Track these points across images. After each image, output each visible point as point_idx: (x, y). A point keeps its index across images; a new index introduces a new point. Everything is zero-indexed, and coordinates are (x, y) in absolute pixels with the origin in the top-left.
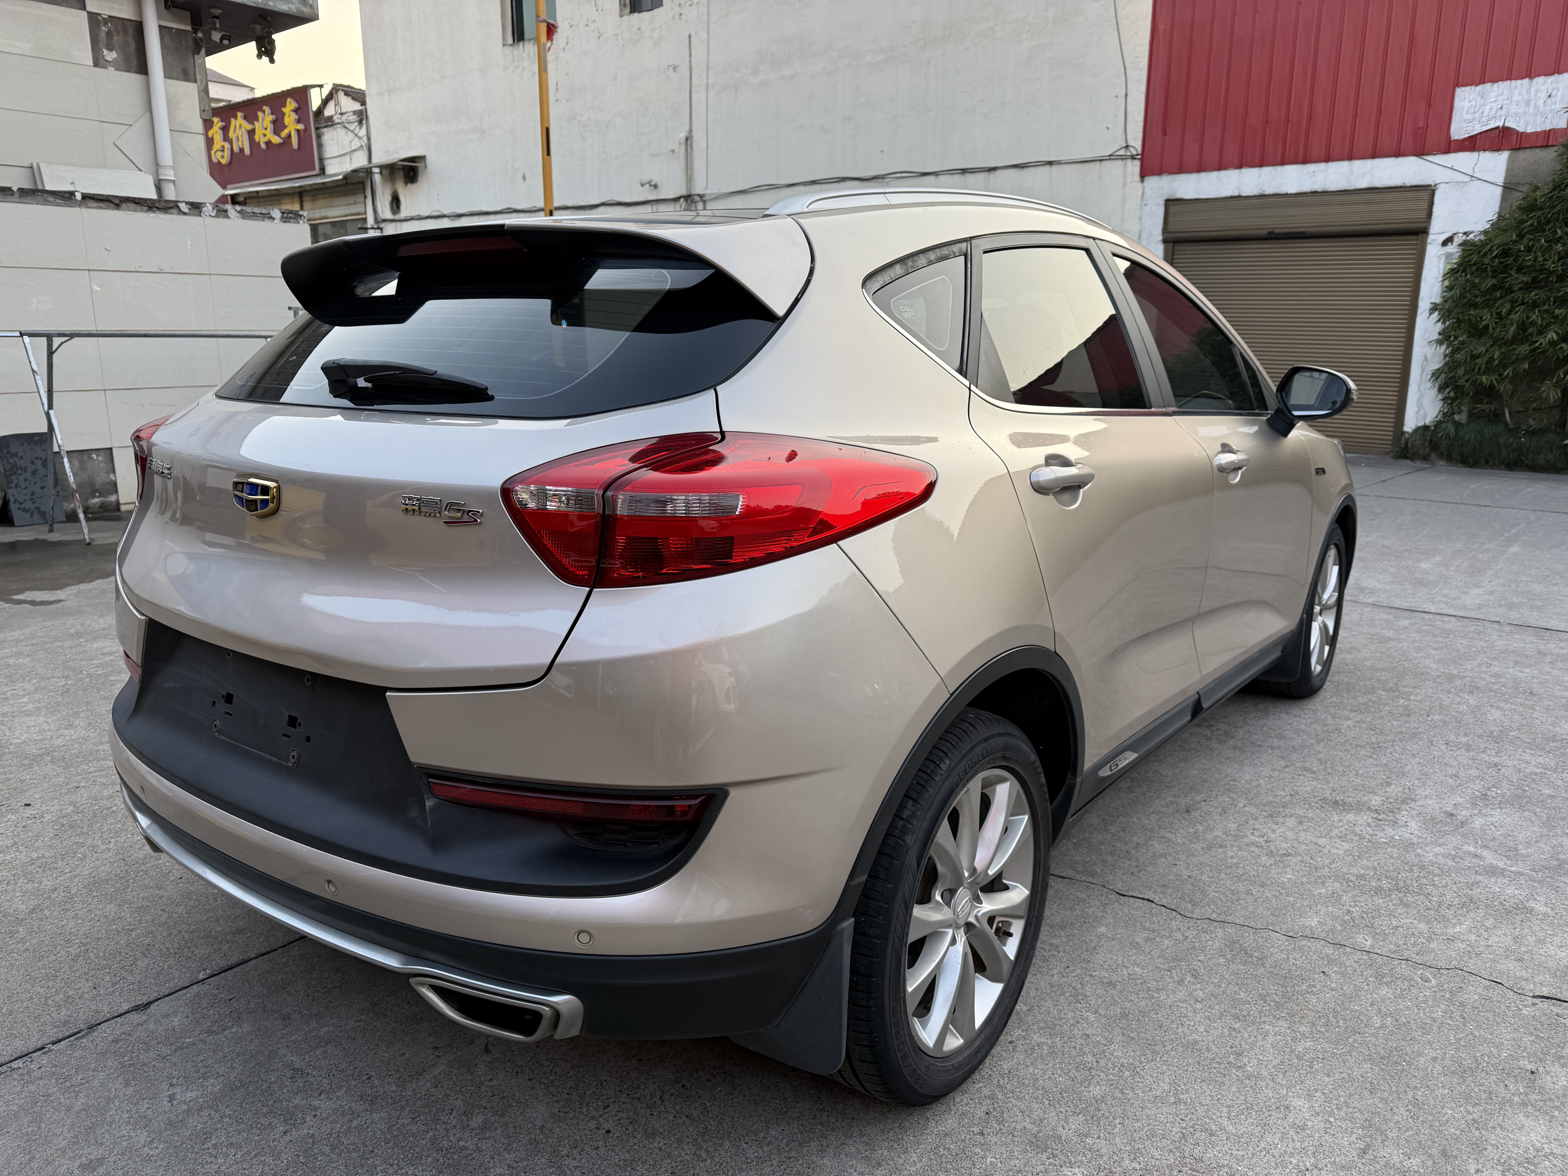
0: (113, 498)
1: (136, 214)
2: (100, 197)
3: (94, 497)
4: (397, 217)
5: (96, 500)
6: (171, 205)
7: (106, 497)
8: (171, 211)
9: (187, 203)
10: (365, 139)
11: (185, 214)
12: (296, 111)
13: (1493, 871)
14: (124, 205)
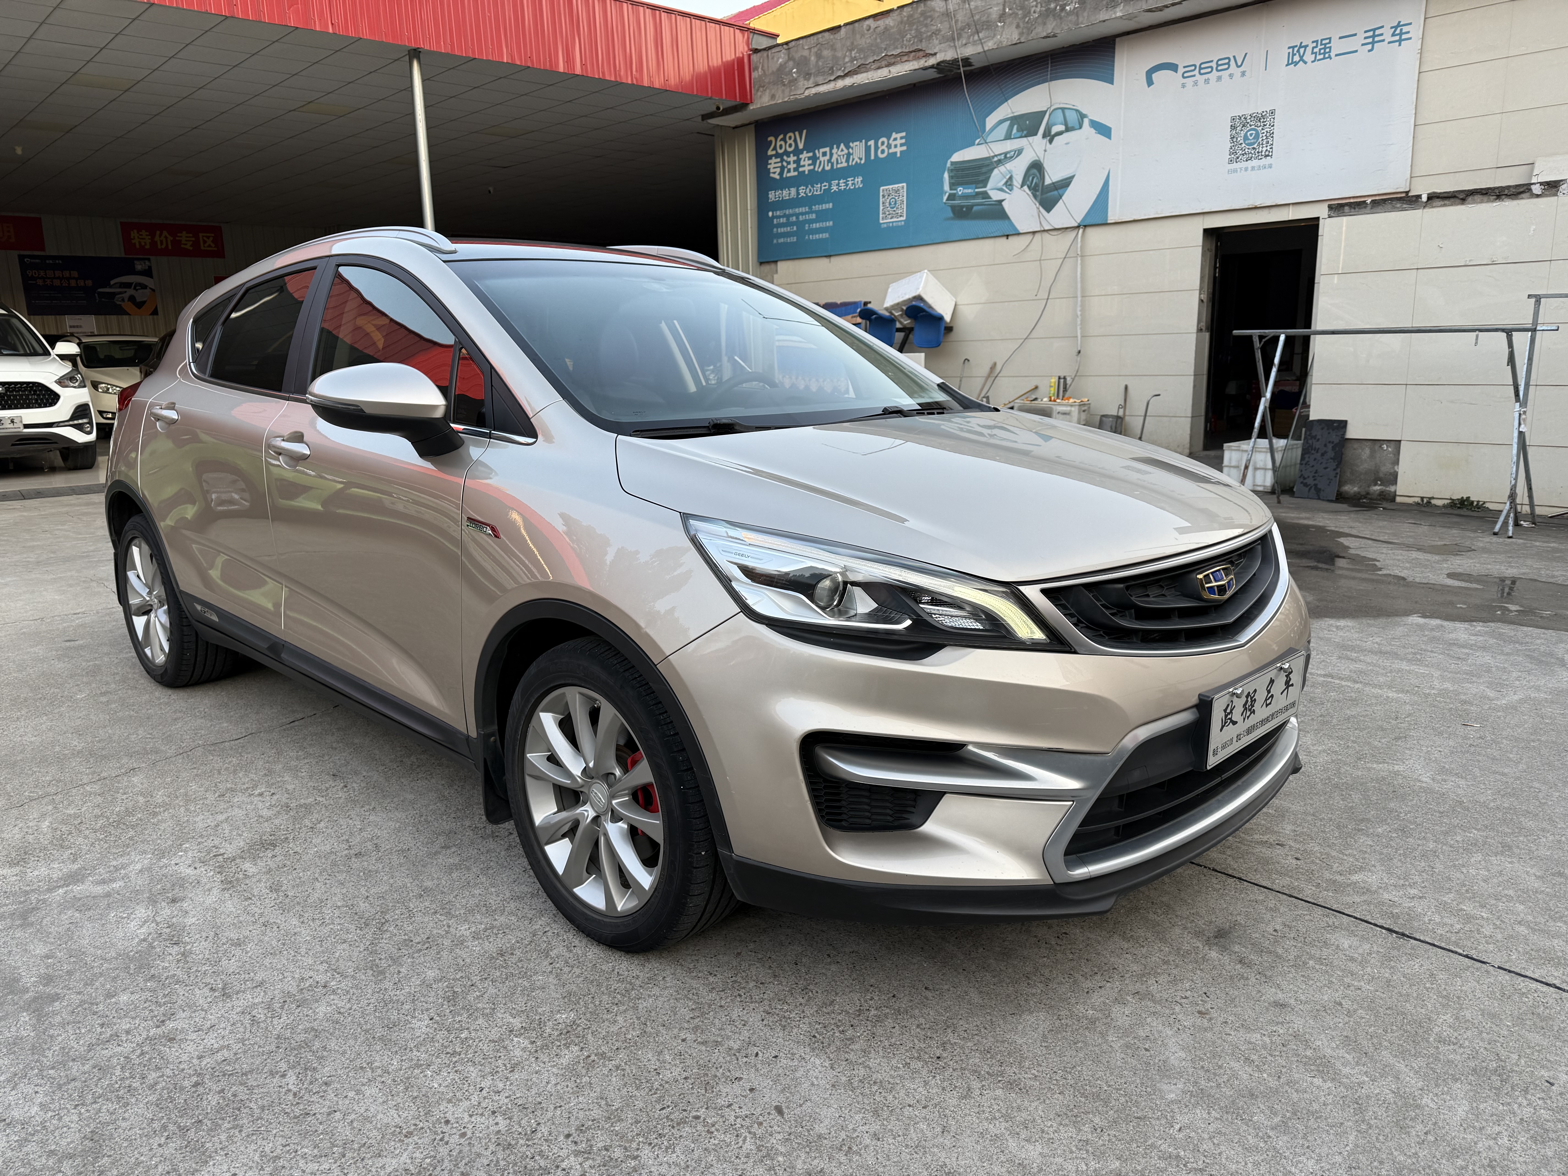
0: (1392, 488)
1: (1484, 205)
2: (1446, 195)
3: (1376, 484)
5: (1377, 488)
6: (1522, 190)
7: (1386, 486)
8: (1523, 195)
9: (1541, 184)
11: (1538, 196)
13: (74, 878)
14: (1470, 199)
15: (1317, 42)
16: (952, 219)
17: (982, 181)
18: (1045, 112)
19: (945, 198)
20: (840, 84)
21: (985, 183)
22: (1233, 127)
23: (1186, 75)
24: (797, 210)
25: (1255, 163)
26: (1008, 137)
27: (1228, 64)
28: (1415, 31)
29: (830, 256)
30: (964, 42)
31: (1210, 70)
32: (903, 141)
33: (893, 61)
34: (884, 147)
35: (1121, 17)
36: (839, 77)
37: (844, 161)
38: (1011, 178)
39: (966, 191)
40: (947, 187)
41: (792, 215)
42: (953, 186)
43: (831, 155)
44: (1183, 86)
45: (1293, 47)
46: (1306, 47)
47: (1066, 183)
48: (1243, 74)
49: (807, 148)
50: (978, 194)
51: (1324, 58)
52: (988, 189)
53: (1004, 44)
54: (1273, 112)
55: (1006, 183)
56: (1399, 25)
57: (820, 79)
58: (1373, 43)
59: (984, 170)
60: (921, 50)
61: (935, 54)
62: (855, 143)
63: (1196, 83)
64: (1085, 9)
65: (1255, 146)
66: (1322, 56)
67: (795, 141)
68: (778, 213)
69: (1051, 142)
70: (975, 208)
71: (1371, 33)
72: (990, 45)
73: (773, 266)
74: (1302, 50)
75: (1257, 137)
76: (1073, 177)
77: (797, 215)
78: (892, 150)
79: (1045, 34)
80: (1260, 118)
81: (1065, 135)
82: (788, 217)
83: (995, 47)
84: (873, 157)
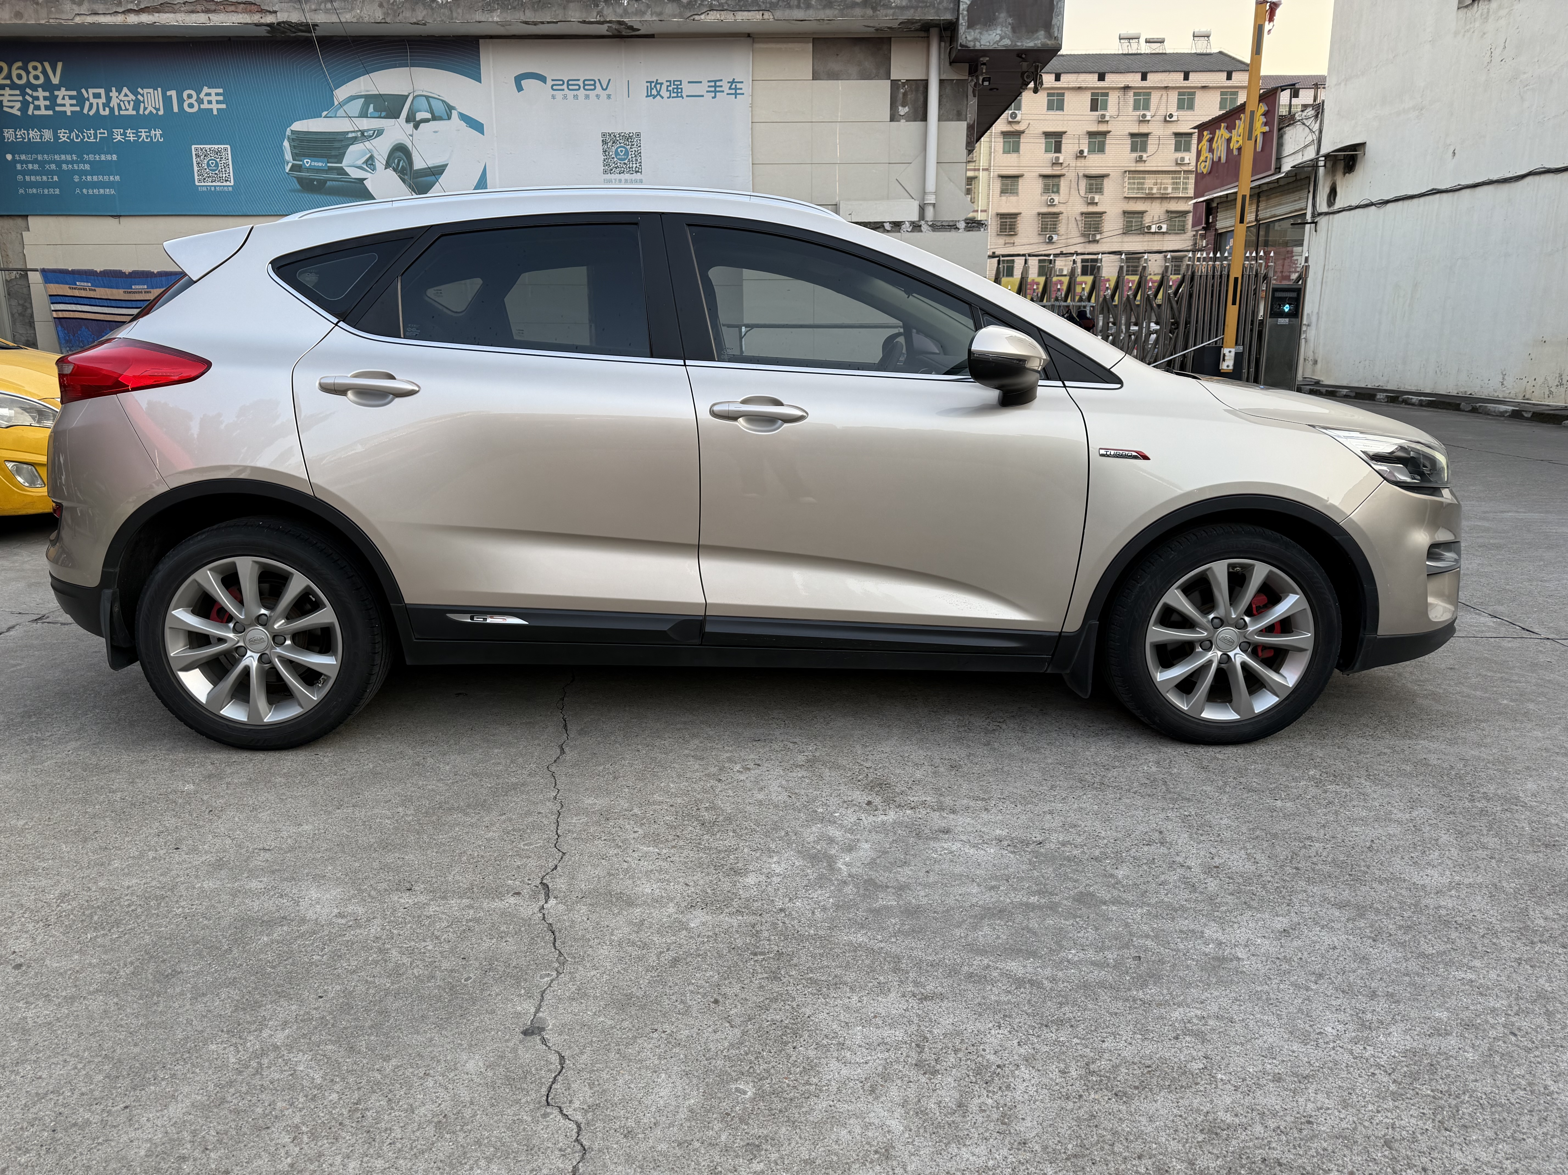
4: (1332, 209)
9: (890, 223)
10: (1317, 133)
12: (1265, 114)
15: (670, 81)
16: (299, 191)
17: (336, 156)
18: (407, 97)
19: (288, 169)
20: (133, 19)
21: (340, 158)
22: (604, 142)
23: (554, 87)
24: (57, 157)
25: (627, 176)
26: (363, 114)
27: (594, 85)
28: (746, 88)
29: (120, 216)
30: (313, 7)
31: (577, 87)
32: (221, 98)
33: (213, 7)
34: (193, 101)
35: (497, 22)
36: (130, 11)
37: (131, 108)
38: (371, 158)
39: (316, 164)
40: (288, 156)
41: (50, 162)
42: (295, 156)
43: (109, 99)
44: (553, 97)
45: (651, 82)
46: (661, 84)
47: (437, 171)
48: (609, 96)
49: (65, 83)
50: (331, 168)
51: (677, 97)
52: (344, 164)
53: (366, 19)
54: (638, 135)
55: (366, 162)
56: (733, 82)
57: (100, 8)
58: (715, 92)
59: (337, 145)
60: (255, 4)
61: (275, 12)
62: (146, 91)
63: (565, 97)
64: (459, 6)
65: (626, 161)
66: (675, 95)
67: (44, 72)
68: (23, 157)
69: (416, 127)
70: (329, 183)
71: (713, 84)
72: (347, 17)
73: (20, 222)
74: (658, 86)
75: (627, 153)
76: (446, 165)
77: (59, 164)
78: (205, 106)
79: (415, 20)
80: (628, 138)
81: (431, 123)
82: (42, 164)
83: (355, 20)
84: (176, 109)
